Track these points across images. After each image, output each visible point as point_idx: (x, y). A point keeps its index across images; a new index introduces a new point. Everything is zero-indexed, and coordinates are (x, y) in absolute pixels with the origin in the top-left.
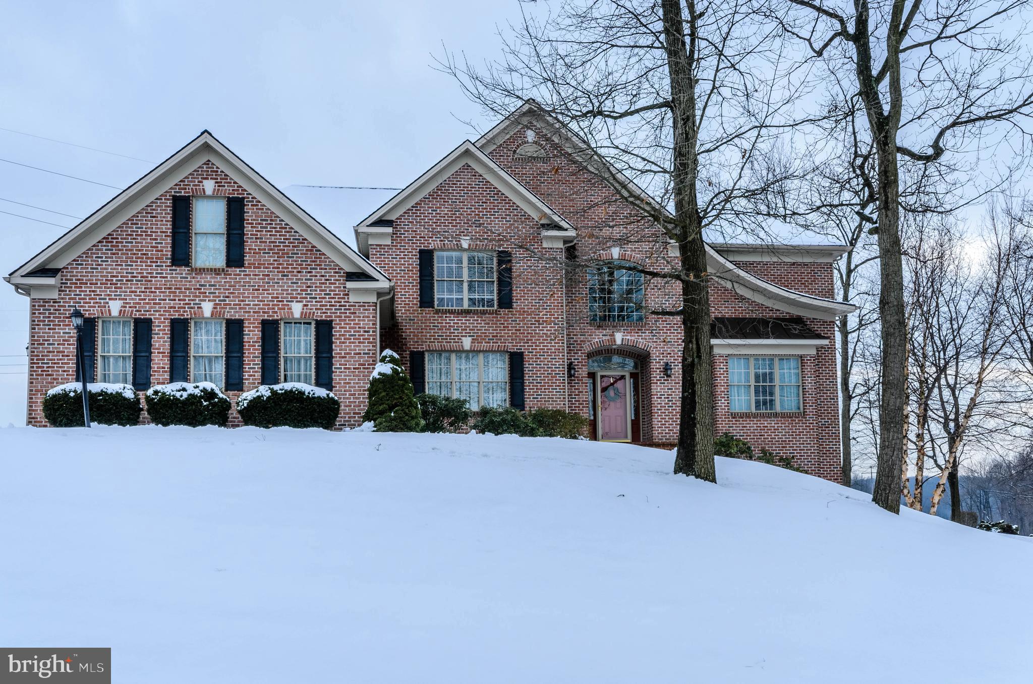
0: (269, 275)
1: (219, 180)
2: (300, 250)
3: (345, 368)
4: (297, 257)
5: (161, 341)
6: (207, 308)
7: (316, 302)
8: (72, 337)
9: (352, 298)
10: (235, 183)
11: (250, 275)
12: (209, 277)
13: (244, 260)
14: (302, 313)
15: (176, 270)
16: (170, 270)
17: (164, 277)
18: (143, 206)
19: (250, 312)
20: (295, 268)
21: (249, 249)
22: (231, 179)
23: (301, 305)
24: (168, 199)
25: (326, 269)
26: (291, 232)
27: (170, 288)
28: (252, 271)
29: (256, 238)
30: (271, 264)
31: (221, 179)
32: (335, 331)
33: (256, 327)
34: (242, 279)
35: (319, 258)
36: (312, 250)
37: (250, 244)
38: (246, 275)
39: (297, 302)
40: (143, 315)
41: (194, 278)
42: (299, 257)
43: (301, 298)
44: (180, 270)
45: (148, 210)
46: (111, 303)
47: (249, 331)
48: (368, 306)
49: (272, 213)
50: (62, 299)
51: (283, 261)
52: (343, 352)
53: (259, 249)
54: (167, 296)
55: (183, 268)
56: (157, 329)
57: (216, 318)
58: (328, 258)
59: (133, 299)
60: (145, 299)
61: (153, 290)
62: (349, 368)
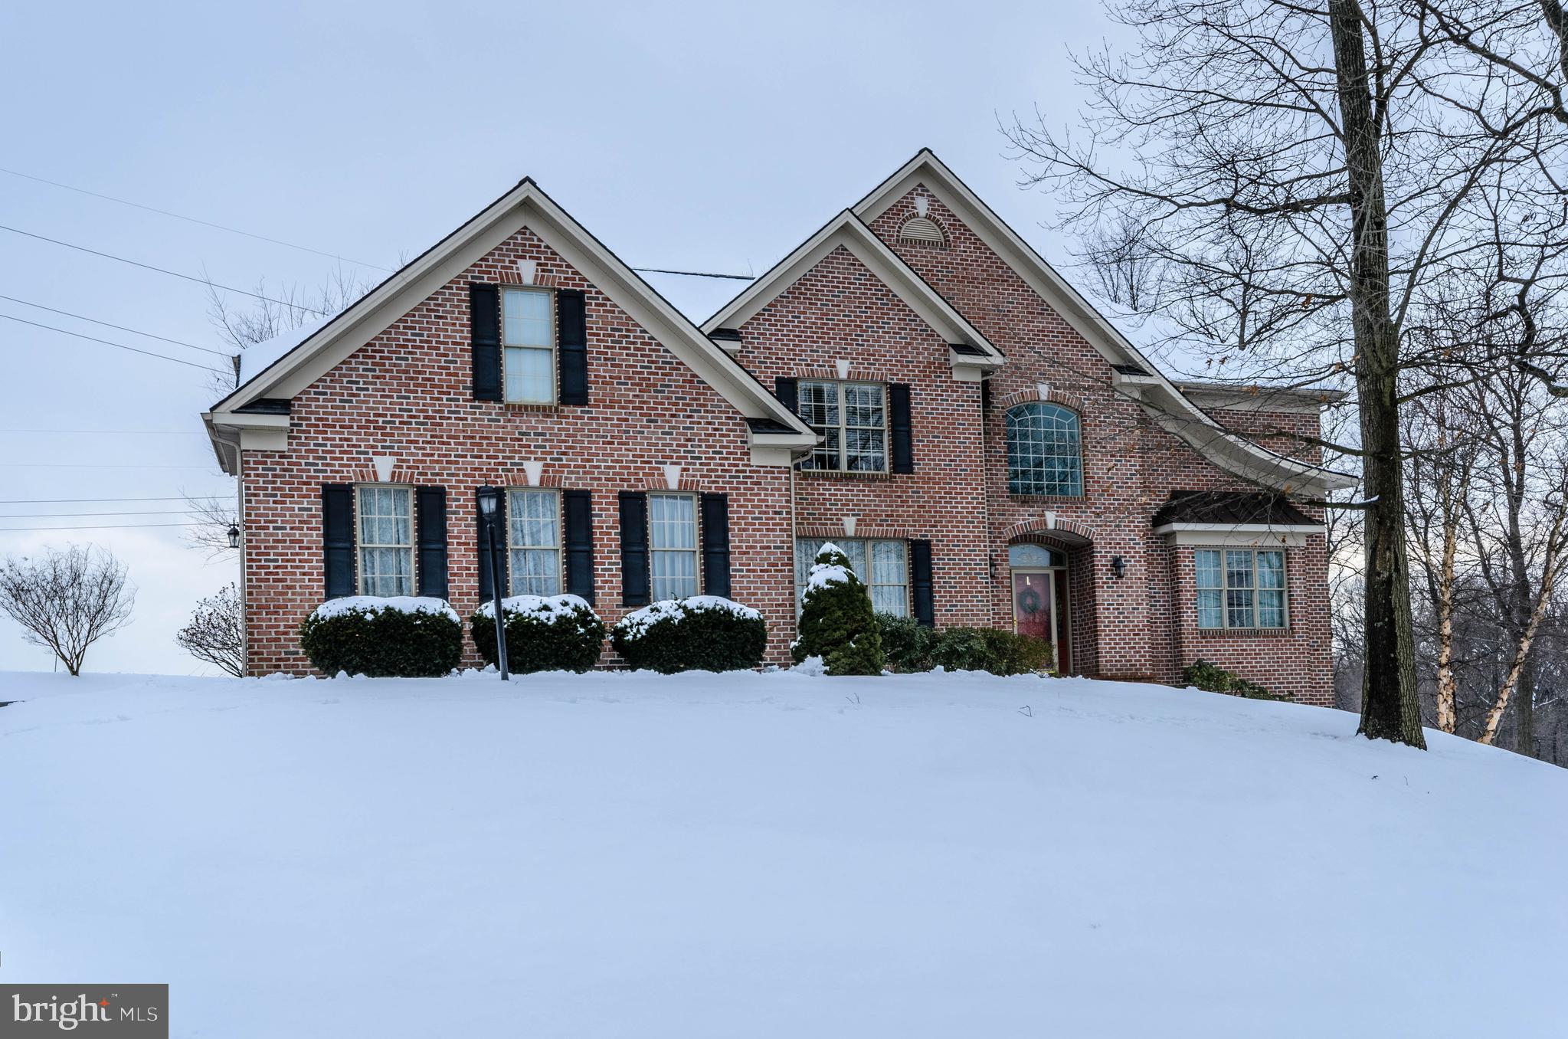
0: (626, 420)
1: (543, 261)
2: (675, 381)
3: (748, 571)
4: (669, 392)
5: (461, 527)
6: (533, 471)
7: (701, 464)
8: (314, 516)
9: (756, 460)
10: (569, 266)
11: (598, 419)
12: (533, 420)
13: (587, 394)
14: (680, 482)
15: (480, 407)
16: (471, 407)
17: (461, 419)
18: (422, 298)
19: (599, 479)
20: (667, 409)
21: (596, 376)
22: (562, 260)
23: (678, 468)
24: (462, 289)
25: (714, 412)
26: (659, 351)
27: (472, 438)
28: (602, 413)
29: (605, 359)
30: (630, 402)
31: (547, 259)
32: (732, 512)
33: (611, 503)
34: (586, 424)
35: (703, 394)
36: (691, 382)
37: (596, 369)
38: (592, 419)
39: (672, 463)
40: (430, 480)
41: (509, 421)
42: (673, 392)
43: (677, 457)
44: (487, 408)
45: (430, 306)
46: (377, 459)
47: (600, 509)
48: (779, 472)
49: (629, 318)
50: (295, 451)
51: (648, 397)
52: (744, 545)
53: (611, 377)
54: (467, 450)
55: (492, 404)
56: (454, 504)
57: (548, 488)
58: (717, 394)
59: (412, 454)
60: (432, 455)
61: (445, 439)
62: (754, 571)
